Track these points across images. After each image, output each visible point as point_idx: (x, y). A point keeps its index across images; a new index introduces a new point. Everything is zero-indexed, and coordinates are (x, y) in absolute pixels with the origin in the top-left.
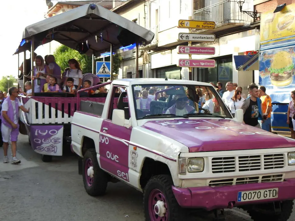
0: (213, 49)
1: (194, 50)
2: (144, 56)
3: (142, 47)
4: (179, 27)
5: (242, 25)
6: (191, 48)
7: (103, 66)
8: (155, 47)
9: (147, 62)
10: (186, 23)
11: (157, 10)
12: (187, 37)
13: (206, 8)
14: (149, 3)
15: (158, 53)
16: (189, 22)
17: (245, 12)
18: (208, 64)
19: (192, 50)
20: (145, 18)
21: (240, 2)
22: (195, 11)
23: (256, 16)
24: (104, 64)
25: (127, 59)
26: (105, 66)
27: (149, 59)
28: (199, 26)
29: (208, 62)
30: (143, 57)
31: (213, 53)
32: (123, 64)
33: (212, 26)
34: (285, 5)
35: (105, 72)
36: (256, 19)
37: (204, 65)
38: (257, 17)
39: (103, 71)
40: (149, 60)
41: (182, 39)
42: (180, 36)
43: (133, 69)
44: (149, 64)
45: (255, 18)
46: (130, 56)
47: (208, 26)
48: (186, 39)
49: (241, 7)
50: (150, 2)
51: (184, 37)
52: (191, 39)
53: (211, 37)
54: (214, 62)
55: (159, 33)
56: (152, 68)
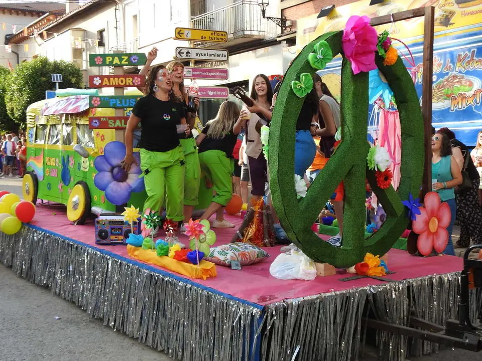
0: (225, 71)
1: (199, 73)
4: (177, 38)
5: (262, 38)
6: (194, 70)
8: (134, 70)
10: (186, 32)
11: (135, 17)
12: (188, 53)
13: (208, 14)
14: (123, 7)
16: (190, 31)
17: (270, 18)
18: (219, 93)
19: (195, 73)
20: (116, 28)
21: (263, 4)
22: (193, 17)
23: (285, 24)
28: (205, 38)
29: (219, 90)
31: (226, 78)
33: (223, 37)
34: (334, 6)
36: (285, 30)
37: (213, 96)
38: (287, 25)
41: (181, 56)
42: (178, 51)
45: (284, 28)
47: (218, 38)
48: (187, 56)
49: (264, 12)
50: (124, 5)
51: (183, 53)
52: (193, 56)
53: (223, 55)
54: (226, 90)
55: (139, 49)
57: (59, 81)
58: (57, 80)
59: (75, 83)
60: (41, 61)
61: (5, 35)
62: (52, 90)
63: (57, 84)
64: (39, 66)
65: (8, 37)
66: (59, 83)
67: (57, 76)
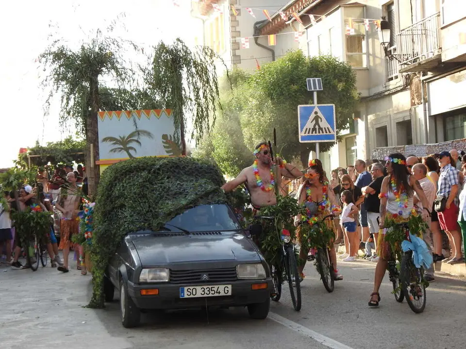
2: (413, 87)
3: (406, 66)
7: (313, 116)
8: (436, 64)
9: (420, 100)
15: (445, 77)
24: (316, 109)
25: (375, 97)
26: (320, 114)
27: (425, 92)
30: (411, 89)
32: (367, 108)
35: (320, 129)
39: (315, 126)
40: (425, 94)
43: (388, 119)
44: (425, 105)
46: (381, 89)
55: (442, 28)
56: (433, 113)
57: (318, 89)
58: (315, 87)
59: (343, 90)
60: (290, 60)
61: (253, 24)
62: (307, 104)
63: (315, 94)
64: (288, 67)
65: (258, 26)
66: (317, 91)
67: (314, 81)
